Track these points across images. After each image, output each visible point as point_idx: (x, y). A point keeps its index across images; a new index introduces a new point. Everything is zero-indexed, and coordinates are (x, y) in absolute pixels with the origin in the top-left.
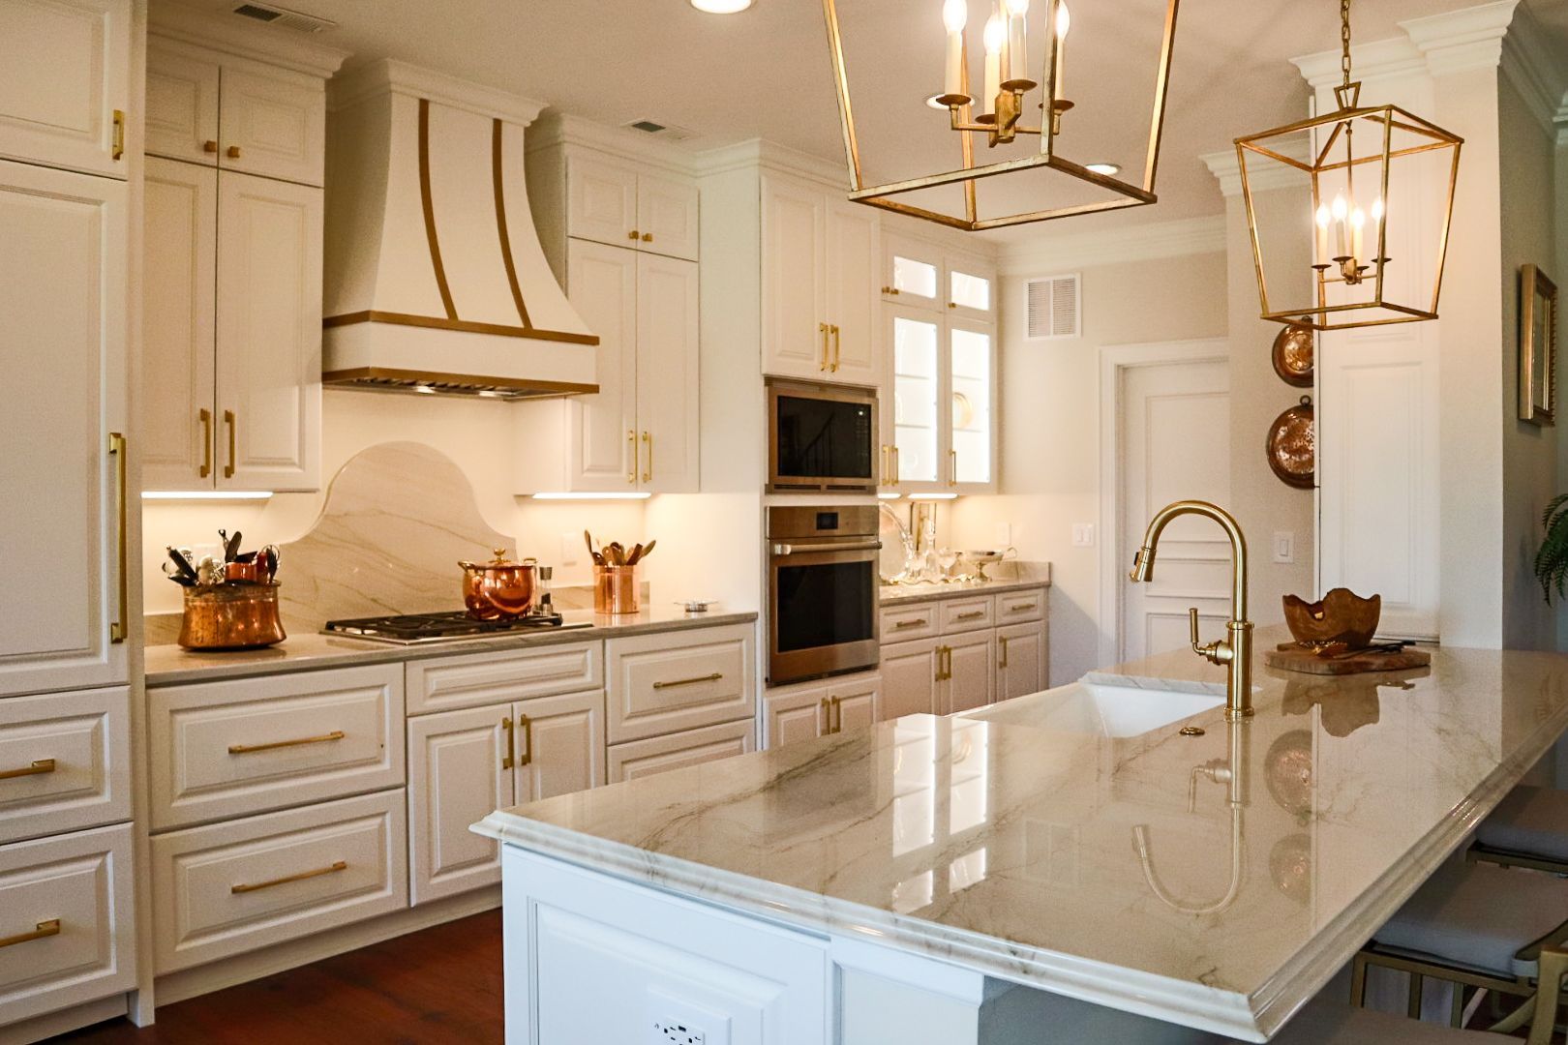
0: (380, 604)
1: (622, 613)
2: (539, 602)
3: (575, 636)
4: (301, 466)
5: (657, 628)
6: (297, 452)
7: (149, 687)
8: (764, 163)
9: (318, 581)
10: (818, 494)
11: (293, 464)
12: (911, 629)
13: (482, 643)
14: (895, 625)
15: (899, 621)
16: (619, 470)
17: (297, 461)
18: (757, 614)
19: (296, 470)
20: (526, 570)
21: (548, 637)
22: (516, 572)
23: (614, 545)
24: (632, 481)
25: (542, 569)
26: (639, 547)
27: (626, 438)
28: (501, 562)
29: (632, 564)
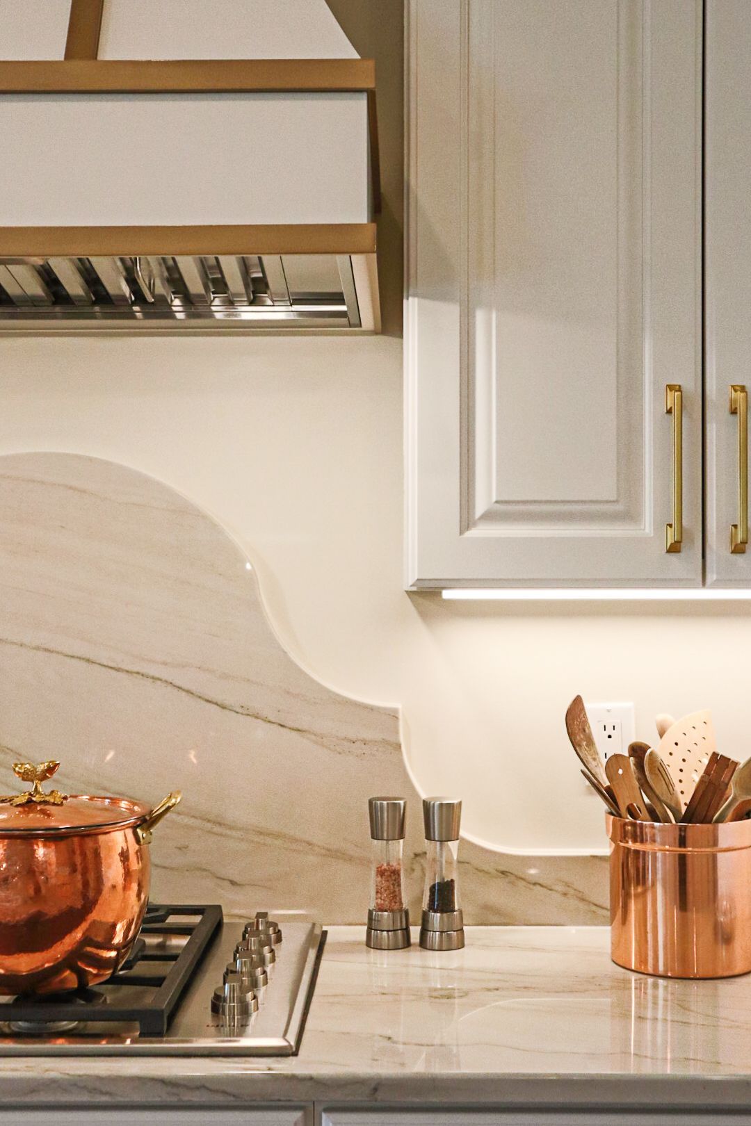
23: (638, 751)
24: (674, 549)
25: (427, 807)
26: (719, 764)
27: (651, 405)
28: (29, 805)
29: (706, 820)
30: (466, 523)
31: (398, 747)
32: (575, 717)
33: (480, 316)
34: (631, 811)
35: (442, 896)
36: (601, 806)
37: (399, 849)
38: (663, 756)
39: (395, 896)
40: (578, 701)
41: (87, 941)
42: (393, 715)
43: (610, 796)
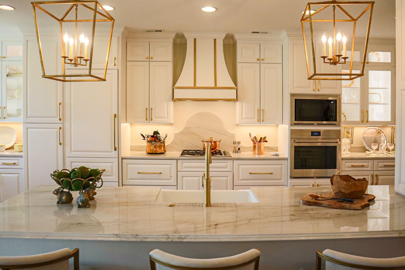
0: (198, 147)
1: (258, 154)
2: (238, 149)
3: (223, 159)
4: (167, 118)
5: (250, 159)
6: (166, 116)
7: (122, 159)
8: (289, 36)
9: (183, 141)
10: (313, 126)
11: (166, 118)
12: (359, 168)
13: (196, 158)
14: (351, 166)
15: (352, 165)
16: (254, 118)
17: (166, 117)
18: (288, 158)
19: (166, 119)
20: (215, 142)
21: (215, 158)
22: (213, 143)
23: (255, 137)
24: (258, 121)
25: (238, 142)
26: (261, 138)
27: (256, 111)
28: (211, 140)
29: (260, 142)
30: (242, 119)
31: (235, 137)
32: (250, 134)
33: (243, 103)
34: (254, 142)
35: (239, 149)
36: (252, 142)
37: (236, 145)
38: (257, 137)
39: (235, 149)
40: (250, 133)
41: (216, 150)
42: (234, 134)
43: (253, 141)
